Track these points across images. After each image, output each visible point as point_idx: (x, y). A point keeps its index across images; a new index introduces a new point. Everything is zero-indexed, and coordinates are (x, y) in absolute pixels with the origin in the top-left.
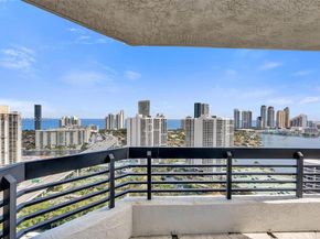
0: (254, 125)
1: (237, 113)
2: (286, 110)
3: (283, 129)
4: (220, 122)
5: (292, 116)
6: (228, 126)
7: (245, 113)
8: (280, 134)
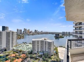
0: (22, 33)
1: (18, 30)
2: (29, 29)
3: (28, 34)
4: (13, 32)
5: (30, 31)
6: (15, 33)
7: (20, 30)
8: (28, 35)
